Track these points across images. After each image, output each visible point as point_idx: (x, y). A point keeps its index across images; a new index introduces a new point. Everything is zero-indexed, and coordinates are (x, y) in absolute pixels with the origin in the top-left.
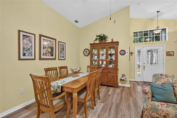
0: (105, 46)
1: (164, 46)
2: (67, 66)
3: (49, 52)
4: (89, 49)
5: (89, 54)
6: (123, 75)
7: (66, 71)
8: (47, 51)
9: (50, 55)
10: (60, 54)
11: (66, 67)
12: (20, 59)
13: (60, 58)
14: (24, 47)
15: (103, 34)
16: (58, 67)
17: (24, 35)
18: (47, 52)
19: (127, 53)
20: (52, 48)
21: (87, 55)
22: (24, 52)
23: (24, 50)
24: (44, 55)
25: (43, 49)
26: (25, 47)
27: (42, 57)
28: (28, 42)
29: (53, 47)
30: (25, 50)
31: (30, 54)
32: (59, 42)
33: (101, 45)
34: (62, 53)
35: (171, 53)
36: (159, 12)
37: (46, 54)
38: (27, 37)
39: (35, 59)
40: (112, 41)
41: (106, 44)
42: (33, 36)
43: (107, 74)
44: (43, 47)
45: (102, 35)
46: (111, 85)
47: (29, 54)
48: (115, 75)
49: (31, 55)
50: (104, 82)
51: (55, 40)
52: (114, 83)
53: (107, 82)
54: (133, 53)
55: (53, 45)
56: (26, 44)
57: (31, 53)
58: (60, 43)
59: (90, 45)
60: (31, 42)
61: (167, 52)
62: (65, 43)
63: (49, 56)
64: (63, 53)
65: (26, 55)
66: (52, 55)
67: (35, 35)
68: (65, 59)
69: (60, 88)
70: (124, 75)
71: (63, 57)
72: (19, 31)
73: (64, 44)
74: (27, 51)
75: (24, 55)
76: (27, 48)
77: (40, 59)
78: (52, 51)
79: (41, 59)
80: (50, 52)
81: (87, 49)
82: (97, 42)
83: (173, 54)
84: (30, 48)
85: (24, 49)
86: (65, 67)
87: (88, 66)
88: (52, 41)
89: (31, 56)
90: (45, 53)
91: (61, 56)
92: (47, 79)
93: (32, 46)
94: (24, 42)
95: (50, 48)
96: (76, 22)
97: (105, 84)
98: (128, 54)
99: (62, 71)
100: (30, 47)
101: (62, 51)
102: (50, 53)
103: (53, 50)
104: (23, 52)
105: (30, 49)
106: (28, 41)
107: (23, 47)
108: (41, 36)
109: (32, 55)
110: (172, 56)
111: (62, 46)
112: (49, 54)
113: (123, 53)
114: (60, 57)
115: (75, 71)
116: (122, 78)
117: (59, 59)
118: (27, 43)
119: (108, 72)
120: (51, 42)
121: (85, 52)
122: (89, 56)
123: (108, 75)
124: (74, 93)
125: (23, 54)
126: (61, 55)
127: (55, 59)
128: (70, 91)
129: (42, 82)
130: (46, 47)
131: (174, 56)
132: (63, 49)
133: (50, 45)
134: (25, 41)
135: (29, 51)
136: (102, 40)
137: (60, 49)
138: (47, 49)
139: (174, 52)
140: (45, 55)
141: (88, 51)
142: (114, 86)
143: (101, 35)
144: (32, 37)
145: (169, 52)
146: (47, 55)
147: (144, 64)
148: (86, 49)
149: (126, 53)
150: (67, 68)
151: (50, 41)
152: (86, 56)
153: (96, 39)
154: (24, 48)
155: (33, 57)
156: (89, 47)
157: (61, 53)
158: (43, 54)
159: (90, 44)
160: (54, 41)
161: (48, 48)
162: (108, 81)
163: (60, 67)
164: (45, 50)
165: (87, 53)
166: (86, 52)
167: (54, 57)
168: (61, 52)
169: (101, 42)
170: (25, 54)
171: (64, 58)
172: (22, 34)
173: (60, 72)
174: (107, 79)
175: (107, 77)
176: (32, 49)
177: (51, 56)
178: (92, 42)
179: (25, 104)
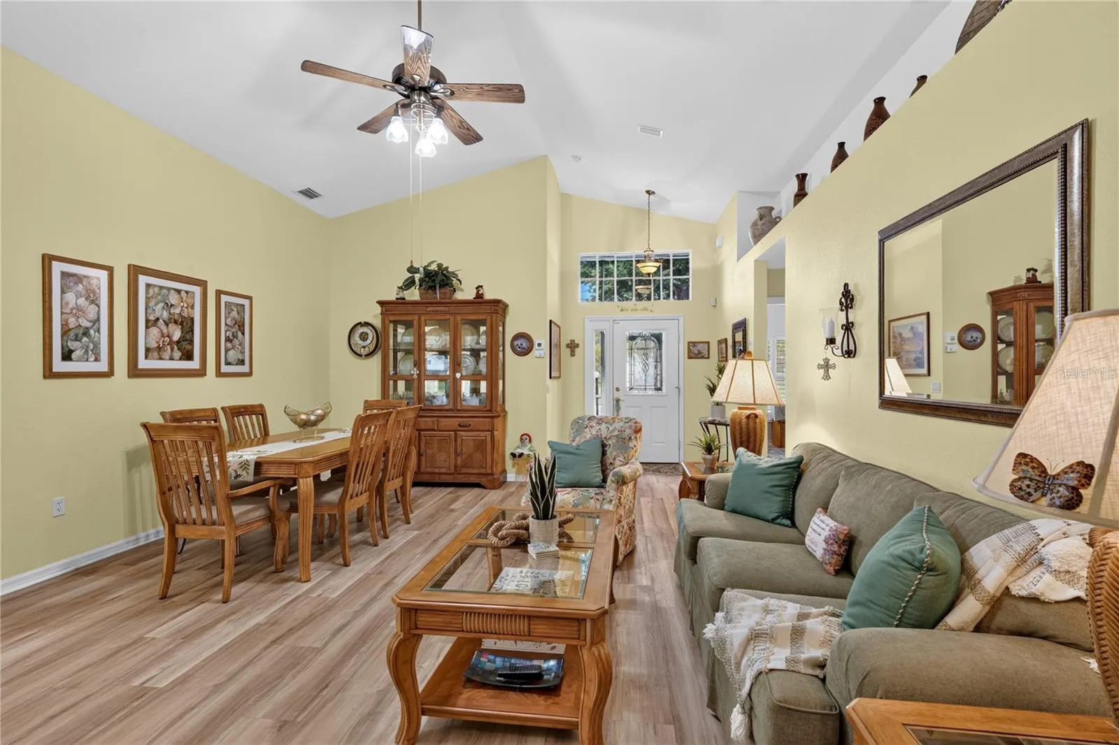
0: (448, 317)
1: (681, 320)
2: (261, 406)
3: (171, 343)
4: (377, 323)
5: (374, 350)
6: (524, 437)
7: (259, 424)
8: (163, 336)
9: (177, 354)
10: (227, 350)
11: (258, 411)
12: (49, 373)
13: (224, 369)
14: (67, 324)
15: (440, 266)
16: (223, 408)
17: (64, 275)
18: (163, 341)
19: (539, 345)
20: (186, 325)
21: (363, 352)
22: (65, 344)
23: (65, 338)
24: (150, 355)
25: (147, 327)
26: (72, 322)
27: (143, 363)
28: (82, 301)
29: (192, 320)
30: (72, 334)
31: (90, 353)
32: (219, 293)
33: (430, 309)
34: (236, 342)
35: (700, 347)
36: (653, 193)
37: (159, 349)
38: (79, 279)
39: (110, 373)
40: (479, 295)
41: (452, 309)
42: (103, 275)
43: (456, 435)
44: (147, 321)
45: (434, 267)
46: (473, 480)
47: (87, 352)
48: (489, 438)
49: (92, 359)
50: (443, 471)
51: (203, 284)
52: (483, 471)
53: (456, 467)
54: (577, 346)
55: (193, 307)
56: (74, 311)
57: (97, 346)
58: (224, 298)
59: (378, 309)
60: (95, 302)
61: (689, 343)
62: (250, 298)
63: (171, 359)
64: (241, 344)
65: (74, 356)
66: (188, 356)
67: (110, 270)
68: (250, 374)
69: (252, 468)
70: (526, 438)
71: (242, 362)
72: (47, 260)
73: (246, 302)
74: (77, 339)
75: (67, 356)
76: (80, 325)
77: (135, 372)
78: (188, 337)
79: (138, 372)
80: (178, 342)
81: (367, 324)
82: (414, 294)
83: (707, 353)
84: (89, 324)
85: (65, 332)
86: (253, 406)
87: (366, 402)
88: (187, 292)
89: (96, 360)
90: (154, 345)
91: (230, 360)
92: (215, 432)
93: (98, 319)
94: (67, 303)
95: (176, 322)
96: (309, 194)
97: (449, 479)
98: (542, 352)
99: (240, 426)
100: (90, 322)
101: (235, 336)
102: (176, 348)
103: (192, 331)
104: (62, 345)
105: (92, 332)
106: (83, 299)
107: (62, 325)
108: (135, 271)
109: (99, 354)
110: (703, 357)
111: (234, 314)
112: (172, 349)
113: (524, 345)
114: (228, 363)
115: (303, 417)
116: (518, 447)
117: (219, 374)
118: (78, 308)
119: (459, 425)
120: (183, 294)
121: (356, 338)
122: (376, 360)
123: (459, 441)
124: (302, 478)
125: (63, 353)
126: (231, 353)
127: (201, 373)
128: (285, 473)
129: (196, 442)
130: (158, 319)
131: (708, 358)
132: (241, 327)
133: (178, 311)
134: (70, 297)
135: (85, 339)
136: (433, 288)
137: (226, 324)
138: (165, 331)
139: (708, 343)
140: (156, 354)
141: (371, 334)
142: (483, 481)
143: (429, 265)
144: (98, 279)
145: (694, 344)
146: (166, 355)
147: (618, 389)
148: (360, 323)
149: (536, 346)
150: (263, 415)
151: (179, 291)
152: (361, 356)
153: (409, 284)
154: (67, 329)
155: (103, 366)
156: (375, 316)
157: (229, 345)
158: (148, 350)
159: (381, 303)
160: (197, 290)
161: (167, 325)
162: (459, 462)
163: (229, 407)
164: (154, 331)
165: (369, 341)
166: (364, 337)
167: (194, 364)
168: (228, 340)
169: (430, 296)
170: (71, 352)
171: (245, 369)
172: (57, 267)
173: (233, 428)
174: (457, 454)
175: (456, 450)
176: (99, 332)
177: (180, 359)
178: (392, 296)
179: (74, 561)
